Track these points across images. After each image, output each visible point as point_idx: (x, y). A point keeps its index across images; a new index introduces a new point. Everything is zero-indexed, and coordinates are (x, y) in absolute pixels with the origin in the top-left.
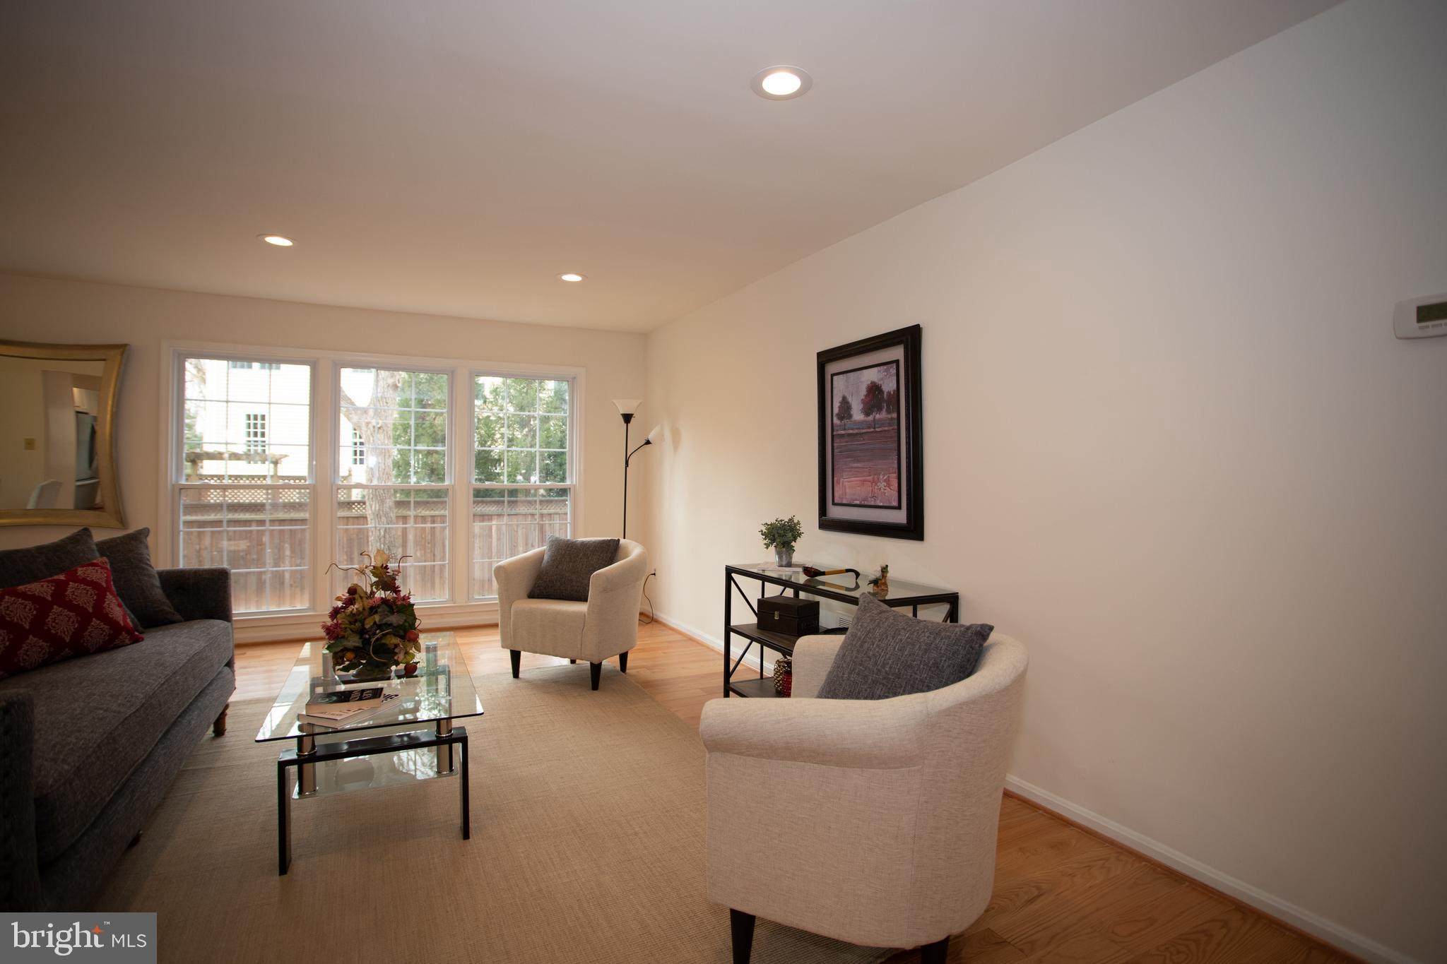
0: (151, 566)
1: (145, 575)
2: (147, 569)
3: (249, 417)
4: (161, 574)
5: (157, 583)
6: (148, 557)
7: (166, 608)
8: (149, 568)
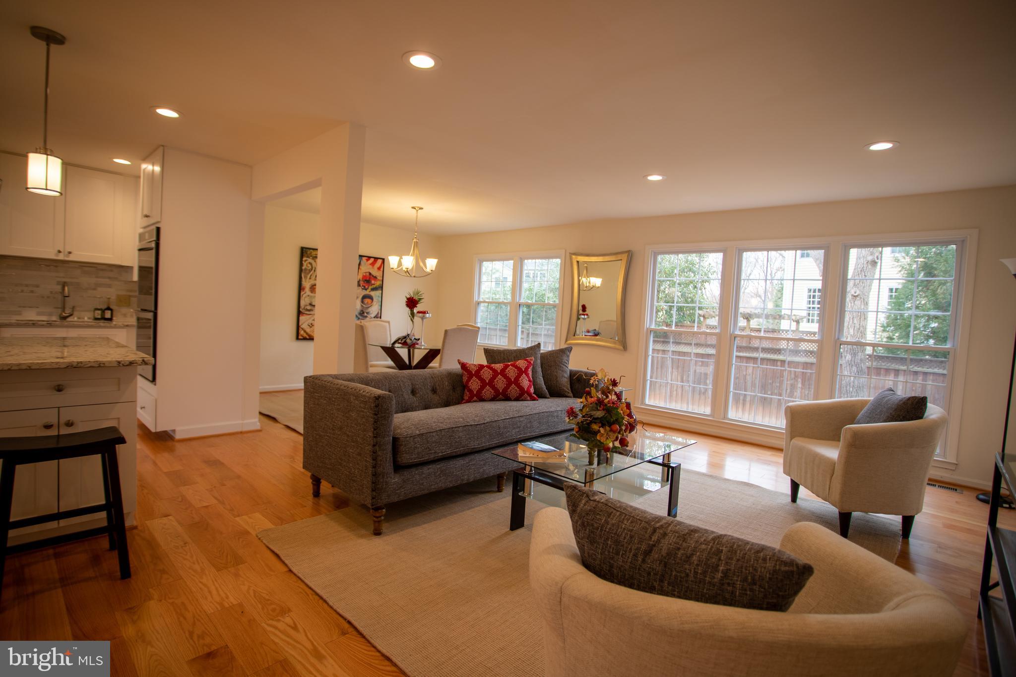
0: (566, 366)
1: (561, 370)
2: (563, 368)
3: (810, 290)
4: (571, 372)
5: (567, 375)
6: (566, 361)
7: (565, 389)
8: (564, 367)
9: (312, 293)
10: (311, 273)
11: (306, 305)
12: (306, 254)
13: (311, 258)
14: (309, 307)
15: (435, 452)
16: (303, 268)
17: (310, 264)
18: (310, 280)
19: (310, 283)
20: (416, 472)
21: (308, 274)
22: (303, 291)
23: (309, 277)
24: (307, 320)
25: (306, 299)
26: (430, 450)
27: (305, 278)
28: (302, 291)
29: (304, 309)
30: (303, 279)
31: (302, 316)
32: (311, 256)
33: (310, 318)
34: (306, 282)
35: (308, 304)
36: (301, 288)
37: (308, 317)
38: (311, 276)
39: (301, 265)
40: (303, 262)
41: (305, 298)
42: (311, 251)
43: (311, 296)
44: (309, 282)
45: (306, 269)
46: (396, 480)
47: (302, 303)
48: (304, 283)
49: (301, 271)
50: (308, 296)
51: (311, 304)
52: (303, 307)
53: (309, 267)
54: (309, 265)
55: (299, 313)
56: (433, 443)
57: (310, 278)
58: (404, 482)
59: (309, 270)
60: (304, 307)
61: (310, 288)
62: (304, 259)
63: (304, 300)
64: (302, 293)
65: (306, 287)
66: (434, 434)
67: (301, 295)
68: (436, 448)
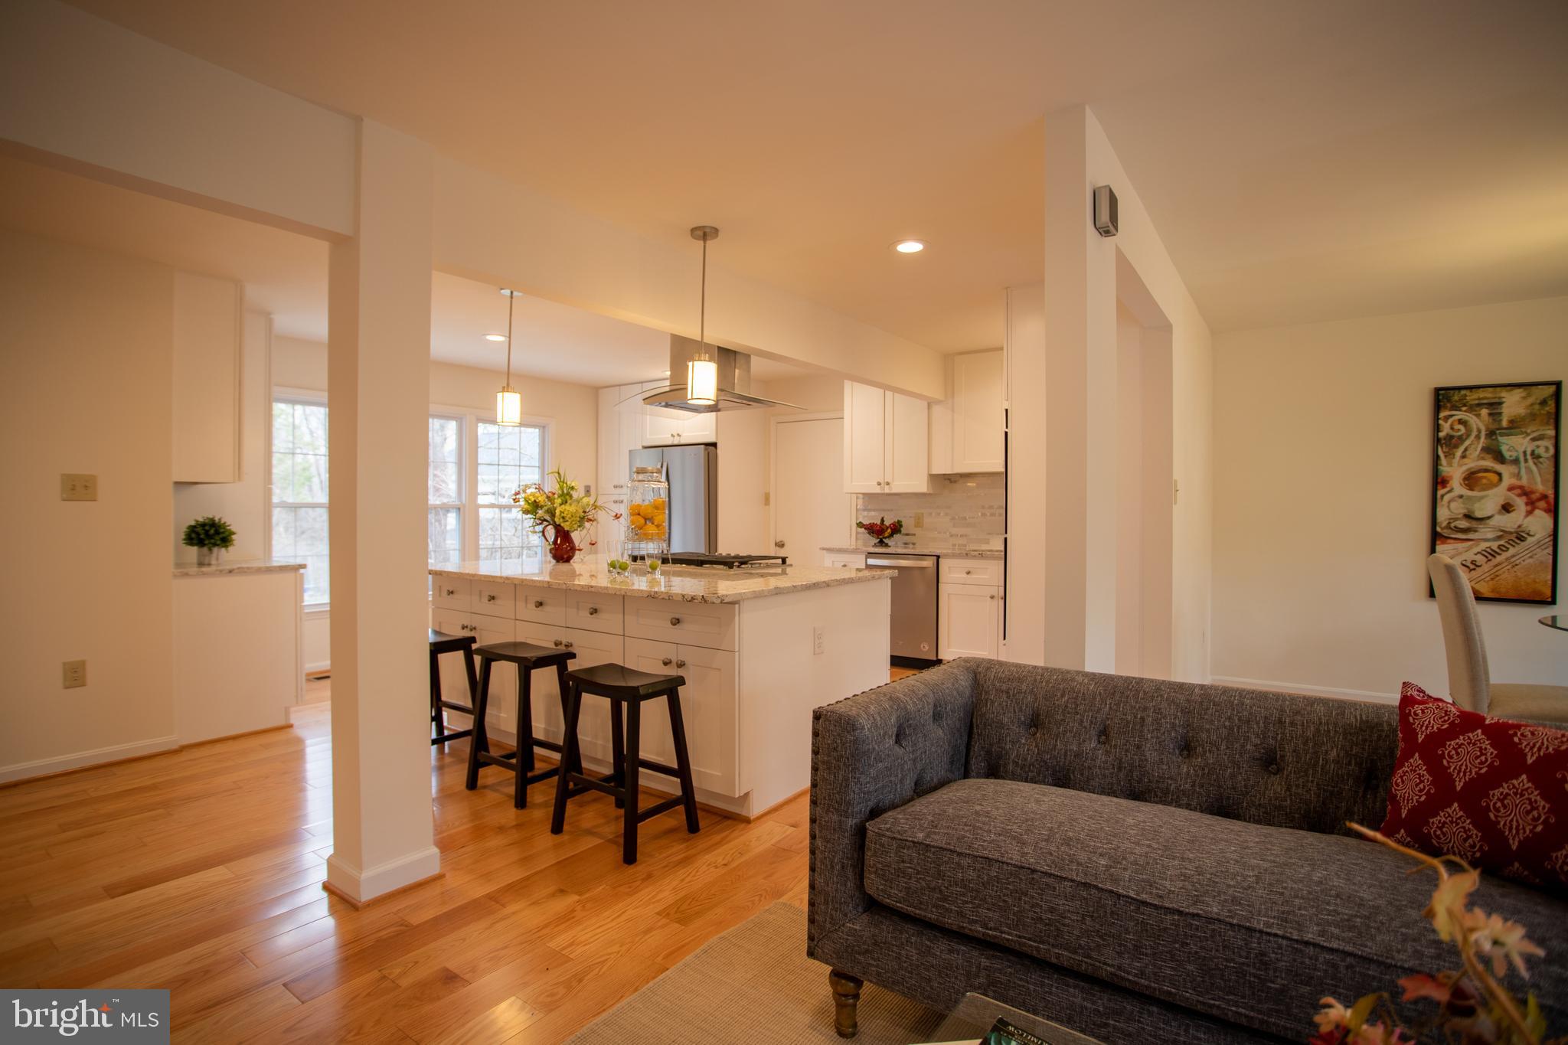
9: (1471, 489)
10: (1467, 443)
11: (1456, 519)
12: (1449, 401)
13: (1464, 409)
14: (1463, 524)
15: (961, 914)
16: (1441, 434)
17: (1460, 422)
18: (1465, 460)
19: (1464, 468)
20: (913, 939)
21: (1456, 447)
22: (1444, 487)
23: (1459, 452)
24: (1461, 553)
25: (1453, 505)
26: (945, 899)
27: (1446, 456)
28: (1439, 487)
29: (1448, 527)
30: (1443, 461)
31: (1443, 543)
32: (1465, 405)
33: (1468, 549)
34: (1450, 464)
35: (1460, 516)
36: (1438, 481)
37: (1461, 546)
38: (1466, 450)
39: (1437, 428)
40: (1441, 422)
41: (1449, 502)
42: (1463, 392)
43: (1469, 498)
44: (1460, 466)
45: (1450, 437)
46: (858, 928)
47: (1443, 514)
48: (1445, 468)
49: (1437, 441)
50: (1461, 497)
51: (1468, 516)
52: (1444, 524)
53: (1459, 430)
54: (1461, 427)
55: (1436, 537)
56: (957, 885)
57: (1463, 457)
58: (876, 944)
59: (1462, 435)
60: (1449, 523)
61: (1465, 479)
62: (1442, 415)
63: (1449, 507)
64: (1440, 492)
65: (1451, 478)
66: (964, 862)
67: (1439, 496)
68: (967, 902)
